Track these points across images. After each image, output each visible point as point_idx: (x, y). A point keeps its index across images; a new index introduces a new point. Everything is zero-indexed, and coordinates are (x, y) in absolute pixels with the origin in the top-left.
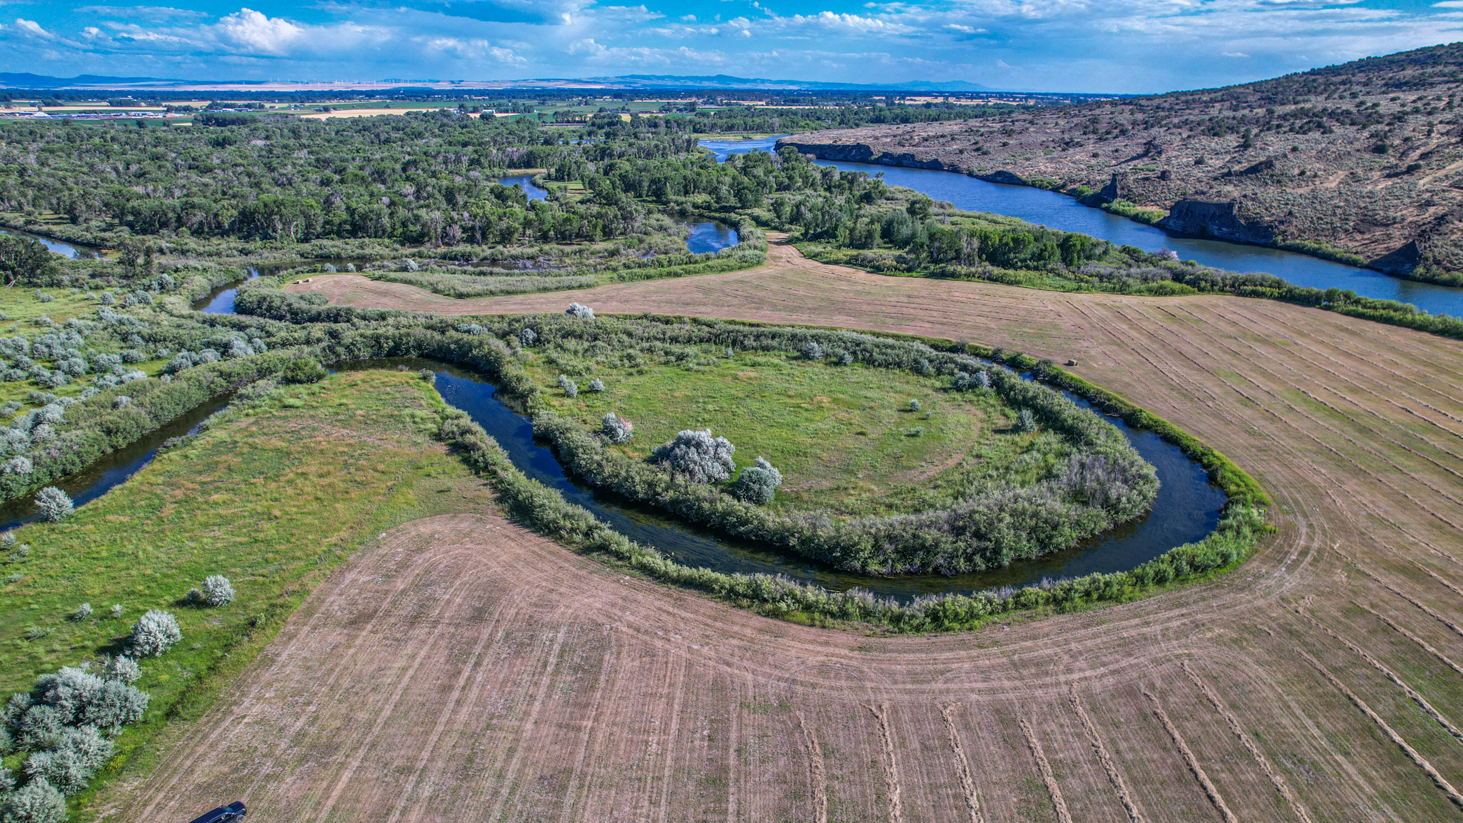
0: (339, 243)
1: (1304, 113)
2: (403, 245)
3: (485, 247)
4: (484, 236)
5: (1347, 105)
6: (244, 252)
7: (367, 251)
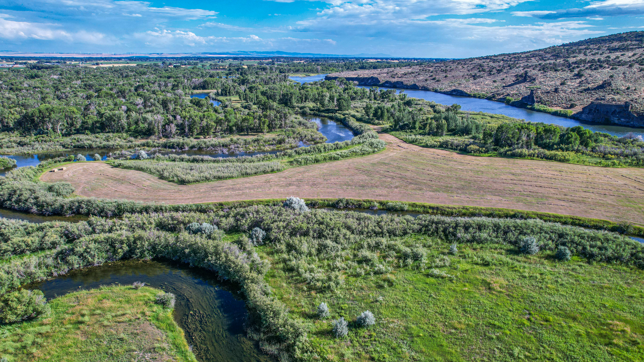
0: (91, 137)
2: (136, 137)
3: (192, 139)
4: (191, 130)
6: (21, 144)
7: (111, 143)
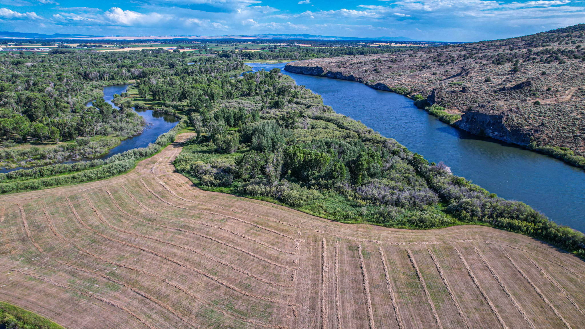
1: (547, 51)
5: (570, 47)
